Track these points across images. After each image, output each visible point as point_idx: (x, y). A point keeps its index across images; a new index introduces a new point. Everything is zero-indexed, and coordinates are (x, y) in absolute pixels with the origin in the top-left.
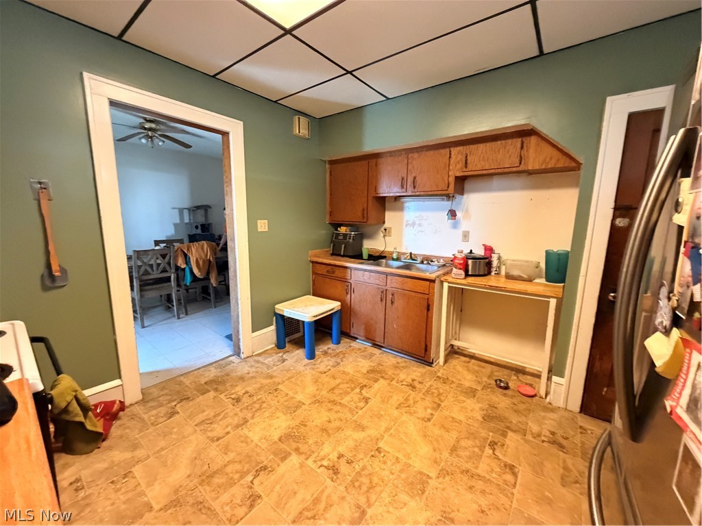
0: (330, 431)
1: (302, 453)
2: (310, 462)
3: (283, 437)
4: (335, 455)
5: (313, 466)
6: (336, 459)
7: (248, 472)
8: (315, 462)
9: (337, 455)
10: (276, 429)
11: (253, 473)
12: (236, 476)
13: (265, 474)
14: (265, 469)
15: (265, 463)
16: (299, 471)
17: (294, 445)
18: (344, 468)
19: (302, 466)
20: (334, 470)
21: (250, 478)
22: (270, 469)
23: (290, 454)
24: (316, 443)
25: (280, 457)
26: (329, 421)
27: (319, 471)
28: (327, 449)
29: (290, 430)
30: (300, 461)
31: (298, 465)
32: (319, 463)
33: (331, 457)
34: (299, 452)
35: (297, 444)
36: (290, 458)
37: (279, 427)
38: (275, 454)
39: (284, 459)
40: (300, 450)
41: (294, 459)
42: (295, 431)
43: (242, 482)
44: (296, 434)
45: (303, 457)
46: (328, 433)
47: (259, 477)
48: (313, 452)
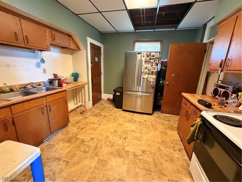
0: (112, 144)
1: (124, 148)
2: (126, 144)
3: (120, 157)
4: (120, 140)
5: (126, 143)
6: (122, 139)
7: (138, 159)
8: (125, 143)
9: (120, 139)
10: (118, 162)
11: (138, 157)
12: (142, 161)
13: (136, 154)
14: (135, 155)
15: (133, 156)
16: (130, 146)
17: (122, 151)
18: (124, 136)
19: (128, 146)
20: (125, 138)
21: (140, 157)
22: (134, 153)
23: (126, 151)
24: (118, 146)
25: (128, 153)
26: (107, 146)
27: (127, 141)
28: (119, 142)
29: (116, 157)
30: (127, 147)
31: (128, 147)
32: (125, 142)
33: (122, 140)
34: (124, 149)
35: (121, 151)
36: (127, 150)
37: (116, 161)
38: (128, 155)
39: (128, 152)
40: (123, 149)
41: (127, 149)
42: (116, 155)
43: (142, 158)
44: (117, 153)
45: (125, 147)
46: (113, 144)
47: (138, 155)
48: (122, 145)
